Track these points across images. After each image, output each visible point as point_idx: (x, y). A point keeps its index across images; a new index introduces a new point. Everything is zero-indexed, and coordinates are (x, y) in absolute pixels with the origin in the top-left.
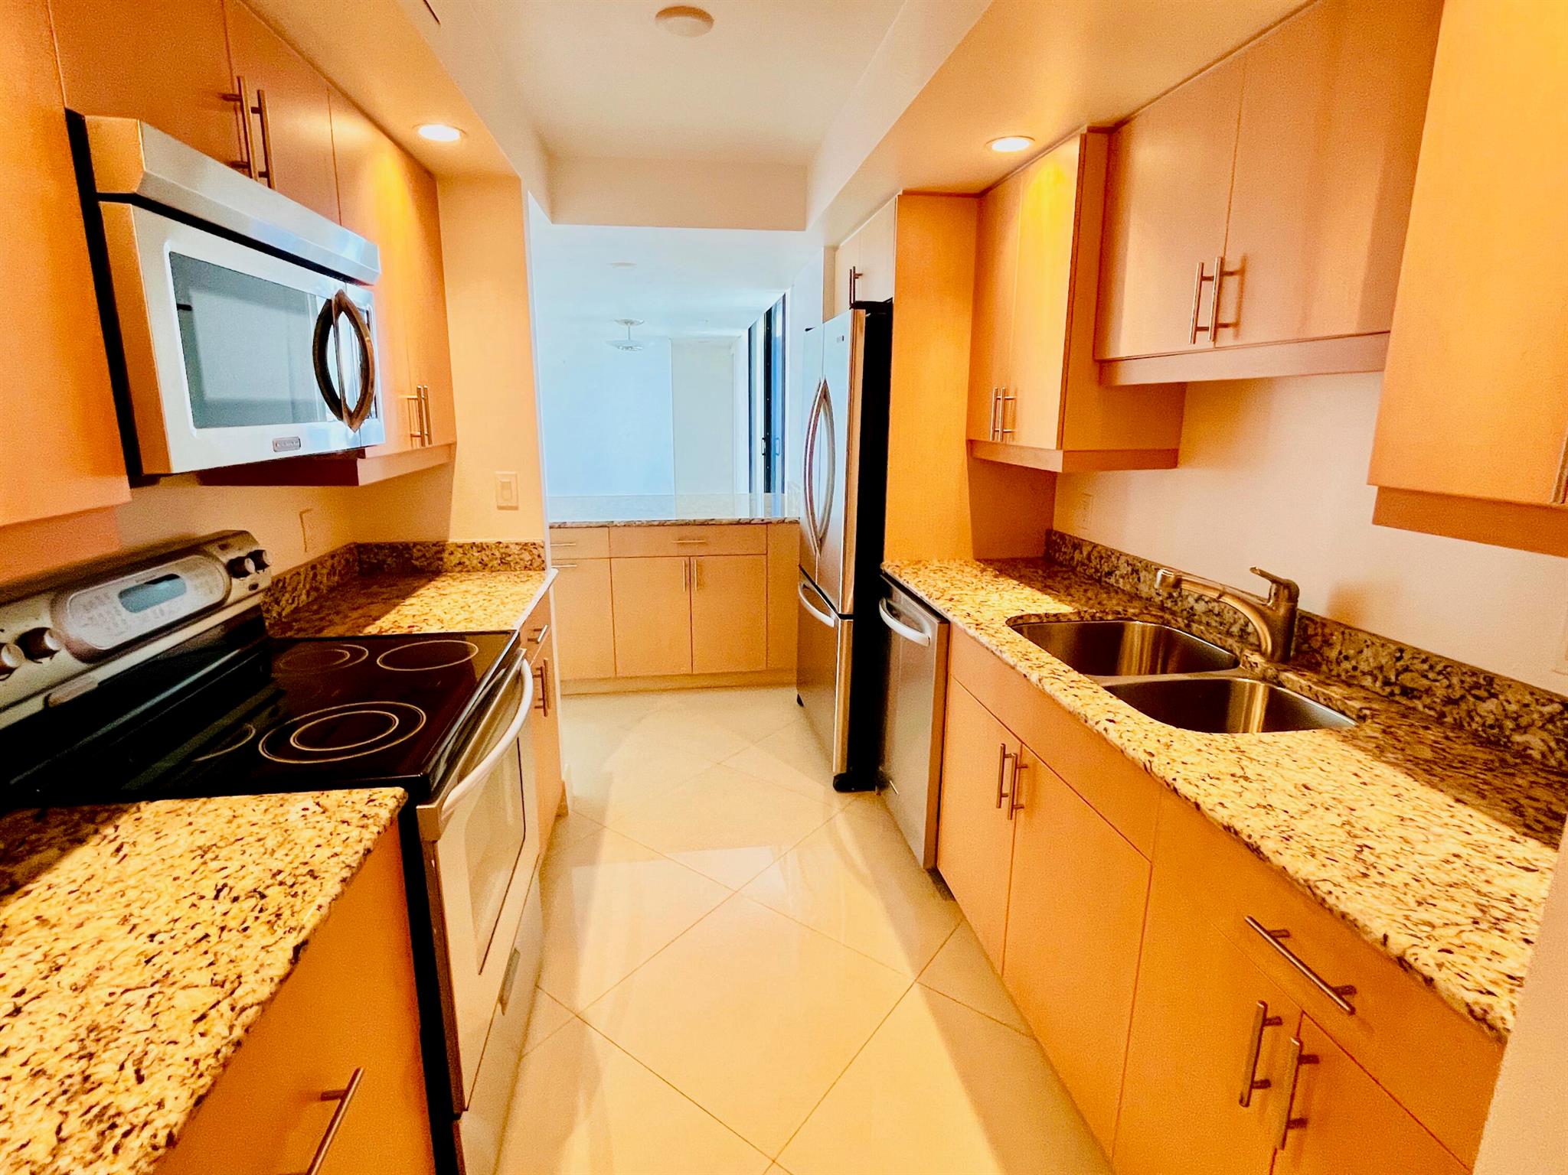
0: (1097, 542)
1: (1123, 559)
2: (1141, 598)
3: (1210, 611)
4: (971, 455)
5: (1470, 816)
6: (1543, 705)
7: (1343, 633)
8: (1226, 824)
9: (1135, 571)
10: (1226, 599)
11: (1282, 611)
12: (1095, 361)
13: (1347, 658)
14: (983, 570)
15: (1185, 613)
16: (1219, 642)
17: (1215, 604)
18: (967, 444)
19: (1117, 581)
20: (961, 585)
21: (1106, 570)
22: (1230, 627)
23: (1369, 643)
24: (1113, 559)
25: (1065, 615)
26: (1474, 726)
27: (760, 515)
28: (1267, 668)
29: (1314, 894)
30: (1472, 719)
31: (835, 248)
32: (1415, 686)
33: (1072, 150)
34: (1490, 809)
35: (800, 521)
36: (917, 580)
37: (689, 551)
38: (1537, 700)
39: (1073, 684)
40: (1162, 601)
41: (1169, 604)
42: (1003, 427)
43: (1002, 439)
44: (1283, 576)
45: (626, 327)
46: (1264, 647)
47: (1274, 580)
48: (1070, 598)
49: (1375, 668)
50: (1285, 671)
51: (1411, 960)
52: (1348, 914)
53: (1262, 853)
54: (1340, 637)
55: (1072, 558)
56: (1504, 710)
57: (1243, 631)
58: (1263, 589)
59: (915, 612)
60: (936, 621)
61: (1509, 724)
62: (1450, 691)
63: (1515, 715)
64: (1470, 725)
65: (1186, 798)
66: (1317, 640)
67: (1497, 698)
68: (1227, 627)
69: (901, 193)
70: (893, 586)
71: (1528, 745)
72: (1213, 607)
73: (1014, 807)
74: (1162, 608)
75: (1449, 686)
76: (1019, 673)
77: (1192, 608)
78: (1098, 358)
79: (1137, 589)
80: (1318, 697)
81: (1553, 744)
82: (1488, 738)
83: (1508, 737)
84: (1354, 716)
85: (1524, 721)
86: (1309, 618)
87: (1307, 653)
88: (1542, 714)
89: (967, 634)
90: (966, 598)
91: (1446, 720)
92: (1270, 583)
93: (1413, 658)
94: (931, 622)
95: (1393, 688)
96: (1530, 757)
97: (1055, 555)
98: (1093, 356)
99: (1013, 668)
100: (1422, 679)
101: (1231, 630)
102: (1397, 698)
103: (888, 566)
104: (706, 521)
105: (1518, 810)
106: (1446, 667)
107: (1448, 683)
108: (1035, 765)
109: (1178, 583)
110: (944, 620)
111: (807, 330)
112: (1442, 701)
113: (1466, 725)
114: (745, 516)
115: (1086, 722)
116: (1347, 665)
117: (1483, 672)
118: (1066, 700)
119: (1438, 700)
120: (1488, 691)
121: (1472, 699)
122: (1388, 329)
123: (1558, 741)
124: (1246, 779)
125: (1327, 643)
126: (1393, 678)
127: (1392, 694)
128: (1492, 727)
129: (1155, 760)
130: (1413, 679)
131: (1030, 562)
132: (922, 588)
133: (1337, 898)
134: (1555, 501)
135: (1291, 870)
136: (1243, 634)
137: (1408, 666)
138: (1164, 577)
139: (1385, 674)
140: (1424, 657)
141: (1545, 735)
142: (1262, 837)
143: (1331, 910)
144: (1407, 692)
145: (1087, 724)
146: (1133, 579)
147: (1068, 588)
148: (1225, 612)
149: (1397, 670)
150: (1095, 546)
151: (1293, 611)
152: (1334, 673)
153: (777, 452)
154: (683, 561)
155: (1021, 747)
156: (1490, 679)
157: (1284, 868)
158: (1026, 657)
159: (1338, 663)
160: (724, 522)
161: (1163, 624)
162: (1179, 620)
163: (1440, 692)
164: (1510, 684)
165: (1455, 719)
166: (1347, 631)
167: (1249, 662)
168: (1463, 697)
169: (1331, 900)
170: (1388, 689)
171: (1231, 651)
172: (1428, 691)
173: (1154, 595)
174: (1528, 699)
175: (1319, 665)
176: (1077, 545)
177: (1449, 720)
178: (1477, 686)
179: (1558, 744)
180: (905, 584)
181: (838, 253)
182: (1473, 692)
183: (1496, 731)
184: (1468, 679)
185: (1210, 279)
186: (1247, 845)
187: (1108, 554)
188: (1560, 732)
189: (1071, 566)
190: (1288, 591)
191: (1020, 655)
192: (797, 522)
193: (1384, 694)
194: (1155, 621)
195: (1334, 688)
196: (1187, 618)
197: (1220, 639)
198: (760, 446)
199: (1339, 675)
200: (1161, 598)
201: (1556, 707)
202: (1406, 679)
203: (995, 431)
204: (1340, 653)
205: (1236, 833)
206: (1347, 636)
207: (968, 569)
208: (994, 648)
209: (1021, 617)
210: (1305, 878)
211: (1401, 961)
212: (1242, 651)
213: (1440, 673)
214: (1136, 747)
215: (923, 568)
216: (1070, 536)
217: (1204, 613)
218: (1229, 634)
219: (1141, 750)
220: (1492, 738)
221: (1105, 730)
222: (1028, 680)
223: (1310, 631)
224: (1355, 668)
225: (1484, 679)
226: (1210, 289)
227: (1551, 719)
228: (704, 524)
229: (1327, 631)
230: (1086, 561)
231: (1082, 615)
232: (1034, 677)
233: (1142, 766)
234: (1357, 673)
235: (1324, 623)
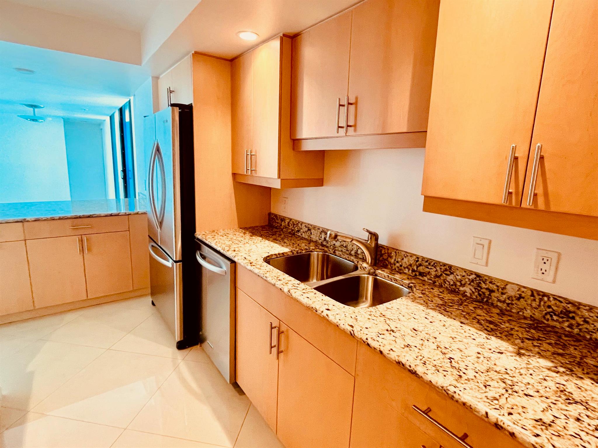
0: (292, 218)
1: (303, 225)
2: (313, 241)
3: (342, 245)
4: (235, 181)
5: (469, 330)
6: (470, 276)
7: (396, 252)
8: (397, 361)
9: (309, 230)
10: (354, 242)
11: (373, 245)
12: (291, 139)
13: (398, 262)
14: (245, 233)
15: (332, 247)
16: (348, 259)
17: (344, 243)
18: (233, 176)
19: (302, 235)
20: (237, 242)
21: (297, 230)
22: (351, 252)
23: (406, 256)
24: (299, 225)
25: (286, 253)
26: (446, 285)
27: (123, 211)
28: (371, 269)
29: (447, 393)
30: (445, 283)
31: (157, 78)
32: (424, 271)
33: (276, 44)
34: (471, 324)
35: (147, 212)
36: (215, 241)
37: (81, 232)
38: (467, 274)
39: (304, 291)
40: (322, 242)
41: (325, 243)
42: (251, 168)
43: (251, 174)
44: (372, 230)
45: (32, 109)
46: (367, 261)
47: (370, 233)
48: (285, 244)
49: (409, 265)
50: (377, 269)
51: (501, 424)
52: (466, 403)
53: (418, 374)
54: (395, 254)
55: (281, 225)
56: (456, 279)
57: (356, 253)
58: (365, 236)
59: (213, 256)
60: (229, 263)
61: (458, 284)
62: (437, 272)
63: (460, 280)
64: (445, 285)
65: (375, 348)
66: (386, 256)
67: (453, 274)
68: (350, 251)
69: (193, 52)
70: (200, 243)
71: (465, 291)
72: (343, 244)
73: (279, 352)
74: (323, 245)
75: (436, 271)
76: (277, 288)
77: (334, 245)
78: (292, 138)
79: (311, 238)
80: (392, 280)
81: (474, 290)
82: (452, 290)
83: (458, 289)
84: (407, 287)
85: (463, 282)
86: (382, 247)
87: (382, 261)
88: (469, 279)
89: (246, 269)
90: (241, 249)
91: (436, 284)
92: (368, 234)
93: (422, 261)
94: (225, 263)
95: (416, 273)
96: (466, 296)
97: (273, 224)
98: (290, 137)
99: (274, 285)
100: (426, 269)
101: (351, 253)
102: (418, 277)
103: (199, 234)
104: (91, 215)
105: (479, 322)
106: (434, 263)
107: (436, 269)
108: (287, 331)
109: (336, 236)
110: (233, 262)
111: (145, 117)
112: (434, 276)
113: (443, 285)
114: (114, 212)
115: (316, 311)
116: (398, 265)
117: (447, 264)
118: (304, 300)
119: (433, 276)
120: (450, 272)
121: (445, 275)
122: (426, 130)
123: (475, 289)
124: (393, 331)
125: (390, 256)
126: (416, 269)
127: (416, 275)
128: (452, 285)
129: (354, 329)
130: (423, 269)
131: (263, 227)
132: (219, 245)
133: (459, 395)
134: (504, 202)
135: (434, 382)
136: (356, 255)
137: (420, 264)
138: (330, 234)
139: (412, 267)
140: (426, 260)
141: (471, 288)
142: (415, 365)
143: (457, 401)
144: (422, 274)
145: (317, 313)
146: (308, 233)
147: (282, 239)
148: (348, 246)
149: (417, 266)
150: (291, 220)
151: (377, 244)
152: (393, 268)
153: (130, 177)
154: (77, 238)
155: (280, 322)
156: (450, 267)
157: (430, 381)
158: (279, 279)
159: (395, 265)
160: (102, 215)
161: (324, 252)
162: (331, 250)
163: (433, 273)
164: (457, 268)
165: (439, 283)
166: (397, 251)
167: (363, 267)
168: (441, 275)
169: (456, 396)
170: (414, 273)
171: (353, 262)
172: (429, 273)
173: (318, 240)
174: (464, 274)
175: (387, 265)
176: (283, 219)
177: (437, 284)
178: (446, 270)
179: (475, 290)
180: (209, 244)
181: (159, 80)
182: (445, 272)
183: (454, 287)
184: (443, 268)
185: (343, 106)
186: (409, 371)
187: (297, 223)
188: (476, 285)
189: (281, 228)
190: (374, 236)
191: (276, 278)
192: (145, 213)
193: (413, 275)
194: (321, 251)
195: (396, 275)
196: (333, 249)
197: (348, 257)
198: (120, 175)
199: (395, 269)
200: (321, 241)
201: (473, 276)
202: (421, 269)
203: (247, 170)
204: (395, 260)
205: (403, 365)
206: (397, 254)
207: (237, 233)
208: (262, 276)
209: (268, 256)
210: (442, 386)
211: (497, 426)
212: (358, 262)
213: (432, 266)
214: (344, 323)
215: (216, 234)
216: (280, 215)
217: (340, 246)
218: (351, 255)
219: (346, 324)
220: (453, 290)
221: (327, 315)
222: (283, 291)
223: (383, 252)
224: (401, 266)
225: (449, 267)
226: (343, 110)
227: (473, 281)
228: (89, 217)
229: (389, 252)
230: (287, 226)
231: (293, 251)
232: (286, 290)
233: (349, 333)
234: (402, 268)
235: (388, 248)
